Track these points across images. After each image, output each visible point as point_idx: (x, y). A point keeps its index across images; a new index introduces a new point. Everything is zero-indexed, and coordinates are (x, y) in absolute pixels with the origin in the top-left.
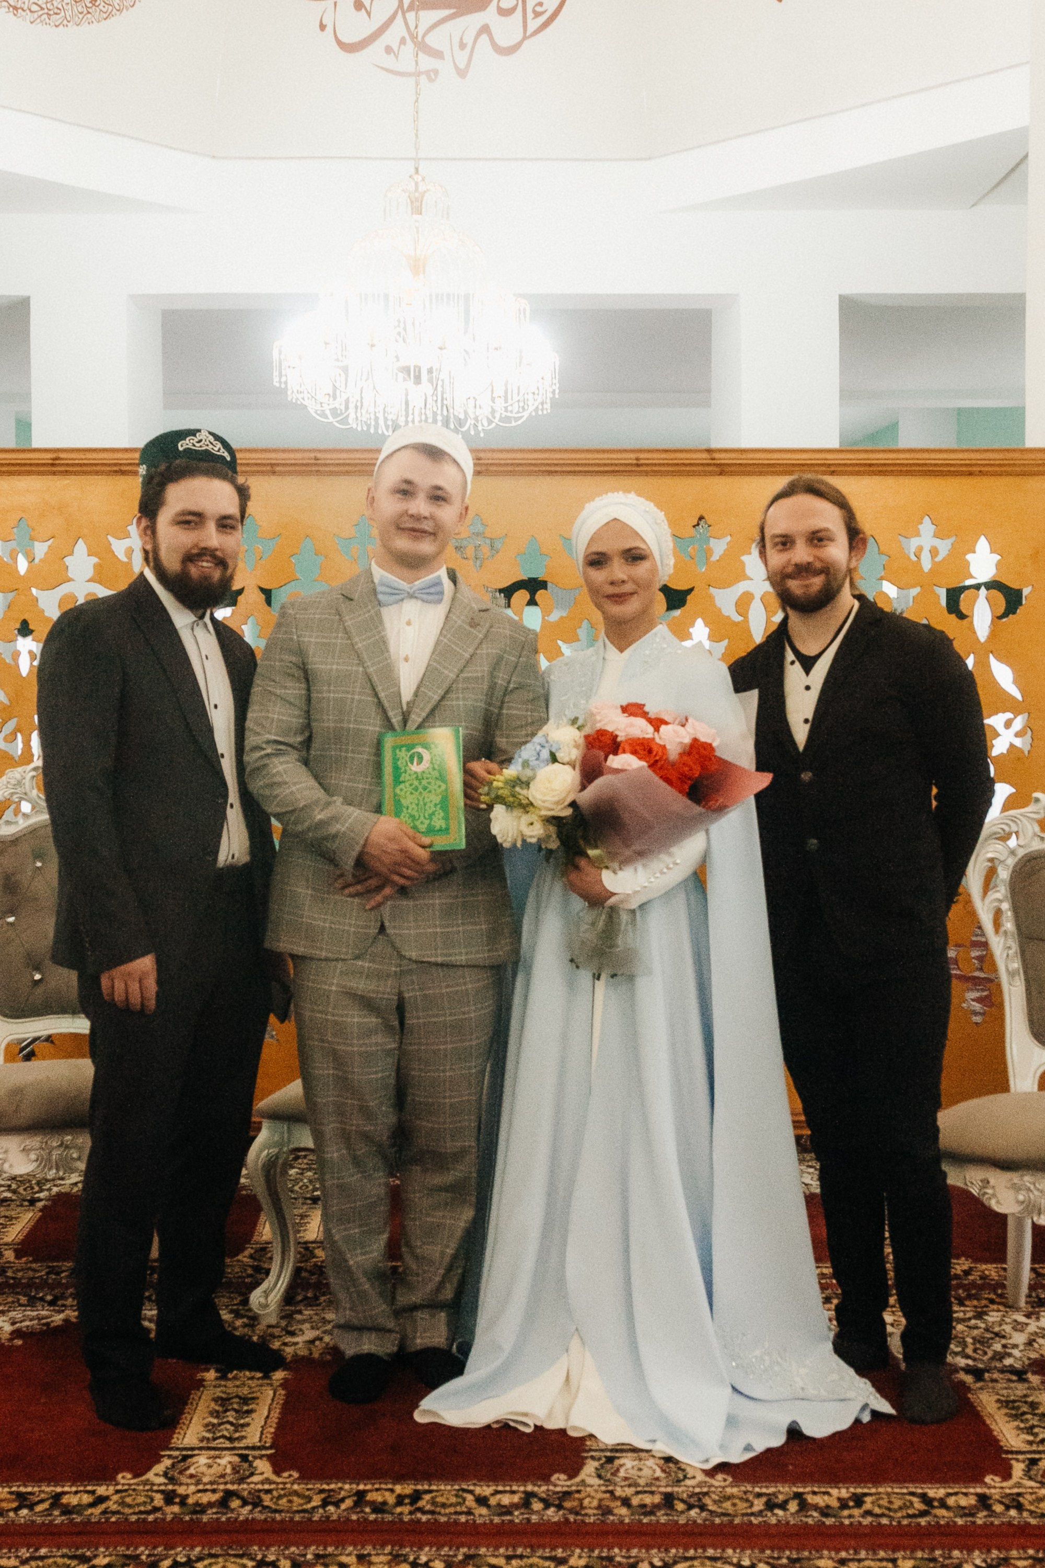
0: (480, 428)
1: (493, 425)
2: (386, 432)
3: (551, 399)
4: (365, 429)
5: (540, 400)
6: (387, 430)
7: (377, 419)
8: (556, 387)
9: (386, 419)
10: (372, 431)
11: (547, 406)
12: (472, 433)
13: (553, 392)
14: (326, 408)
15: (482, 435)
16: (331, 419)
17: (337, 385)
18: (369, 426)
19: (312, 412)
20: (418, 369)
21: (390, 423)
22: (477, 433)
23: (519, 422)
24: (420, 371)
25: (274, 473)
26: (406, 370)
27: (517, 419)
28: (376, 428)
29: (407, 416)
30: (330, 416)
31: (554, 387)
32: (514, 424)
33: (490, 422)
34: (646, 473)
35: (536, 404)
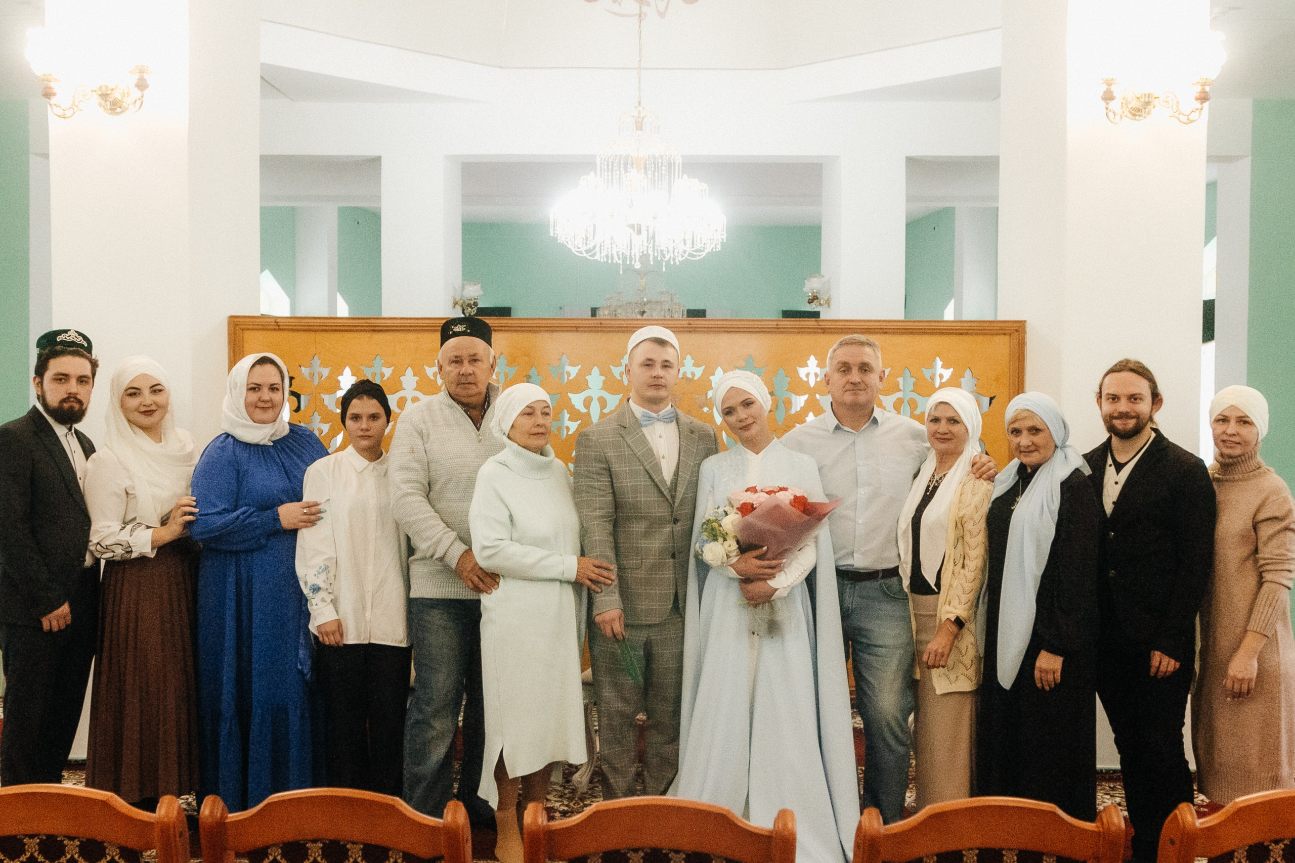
0: (677, 261)
1: (684, 258)
2: (618, 261)
3: (722, 243)
4: (605, 260)
5: (714, 243)
6: (619, 259)
7: (612, 255)
8: (724, 237)
9: (617, 252)
10: (610, 261)
11: (719, 248)
12: (672, 263)
13: (723, 239)
14: (583, 250)
15: (678, 264)
16: (585, 255)
17: (588, 236)
18: (608, 260)
19: (573, 250)
20: (639, 226)
21: (621, 256)
22: (675, 263)
23: (701, 257)
24: (640, 227)
25: (577, 331)
26: (632, 227)
27: (699, 256)
28: (612, 259)
29: (631, 249)
30: (584, 253)
31: (723, 237)
32: (698, 258)
33: (682, 256)
34: (782, 332)
35: (713, 246)
